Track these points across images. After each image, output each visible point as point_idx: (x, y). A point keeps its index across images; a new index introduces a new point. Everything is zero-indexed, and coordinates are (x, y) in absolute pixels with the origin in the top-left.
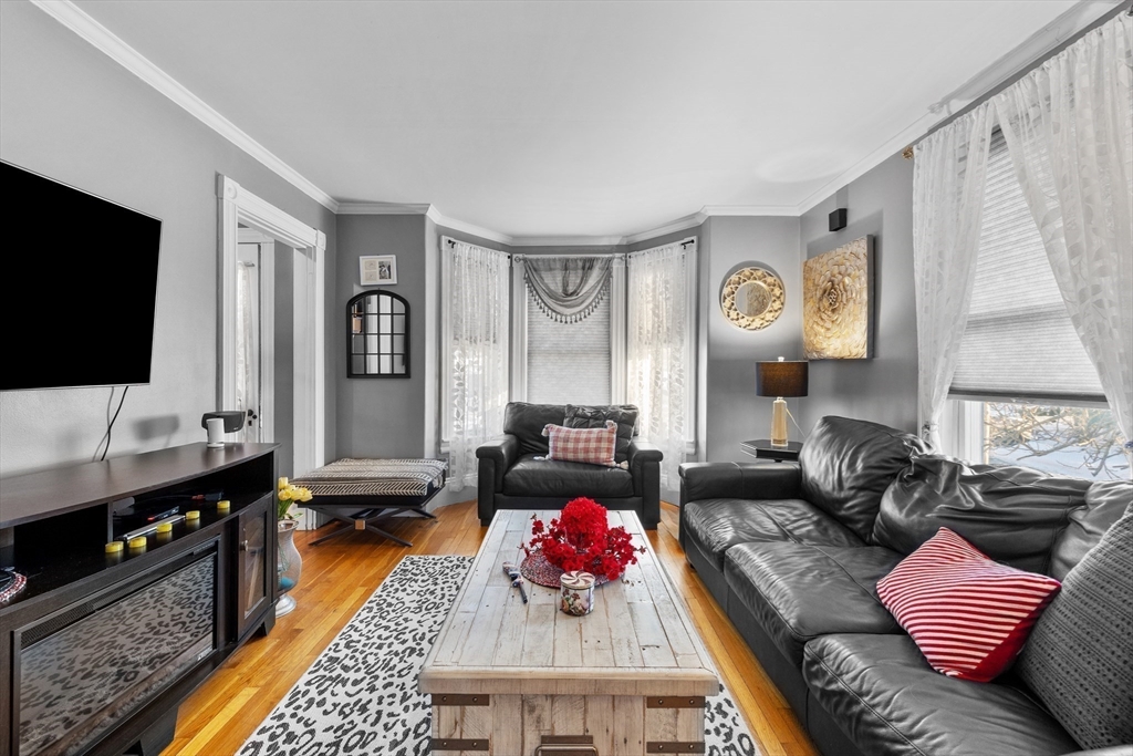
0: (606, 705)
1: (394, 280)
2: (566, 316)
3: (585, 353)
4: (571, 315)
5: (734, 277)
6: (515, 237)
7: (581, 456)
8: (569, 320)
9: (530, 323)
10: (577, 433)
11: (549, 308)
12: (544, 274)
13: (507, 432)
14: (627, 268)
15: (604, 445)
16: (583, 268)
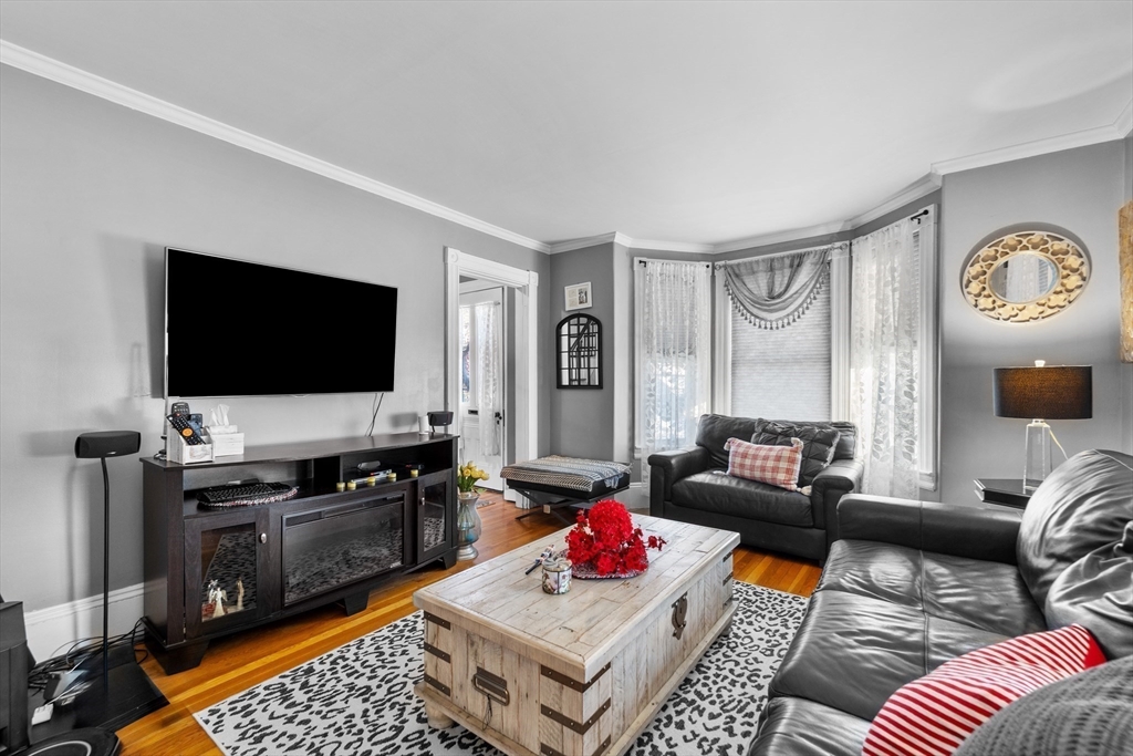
0: (514, 659)
1: (589, 304)
2: (771, 321)
3: (797, 361)
4: (777, 320)
5: (984, 252)
6: (716, 245)
7: (757, 474)
8: (774, 326)
9: (734, 331)
10: (757, 449)
11: (752, 314)
12: (746, 280)
13: (698, 444)
14: (851, 258)
15: (784, 465)
16: (791, 266)
